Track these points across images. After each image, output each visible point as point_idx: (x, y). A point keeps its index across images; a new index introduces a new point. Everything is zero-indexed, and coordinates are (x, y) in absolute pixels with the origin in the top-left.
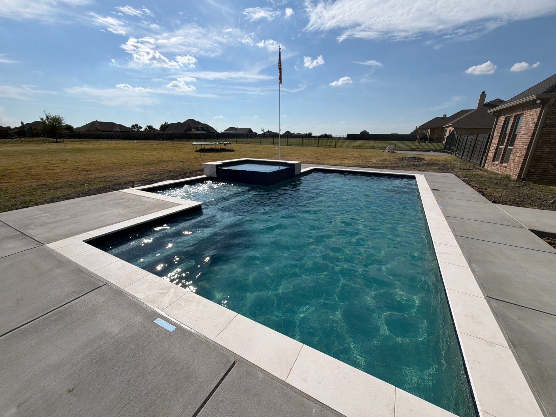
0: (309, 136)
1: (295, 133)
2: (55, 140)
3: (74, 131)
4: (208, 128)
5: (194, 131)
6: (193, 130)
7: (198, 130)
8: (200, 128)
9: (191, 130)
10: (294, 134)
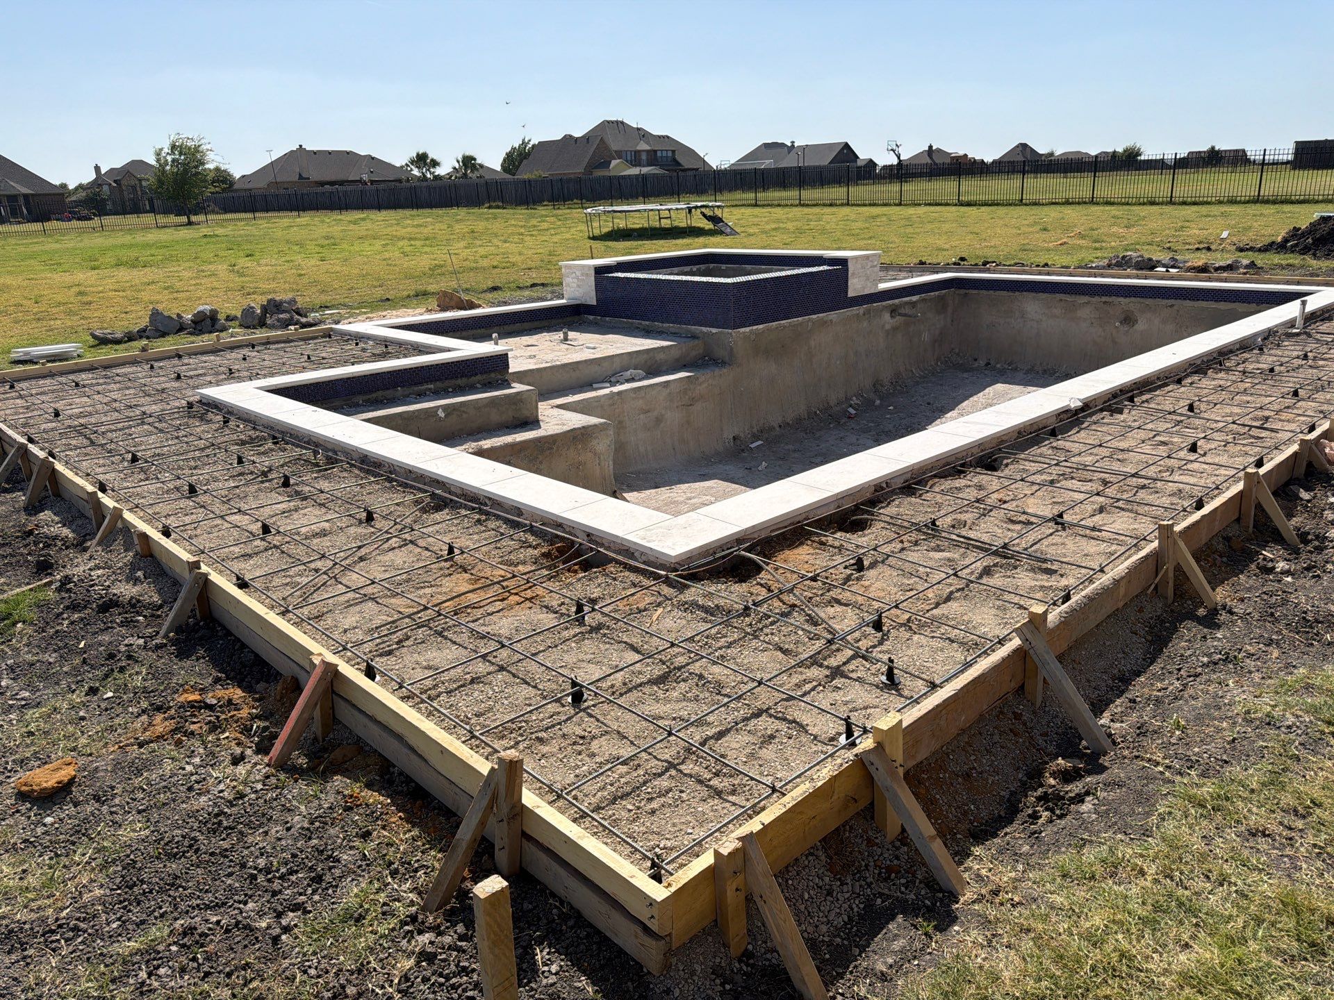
0: (1128, 161)
1: (1057, 153)
2: (184, 219)
3: (235, 187)
4: (673, 152)
5: (618, 168)
6: (614, 163)
7: (636, 162)
8: (644, 157)
9: (606, 164)
10: (1051, 154)
